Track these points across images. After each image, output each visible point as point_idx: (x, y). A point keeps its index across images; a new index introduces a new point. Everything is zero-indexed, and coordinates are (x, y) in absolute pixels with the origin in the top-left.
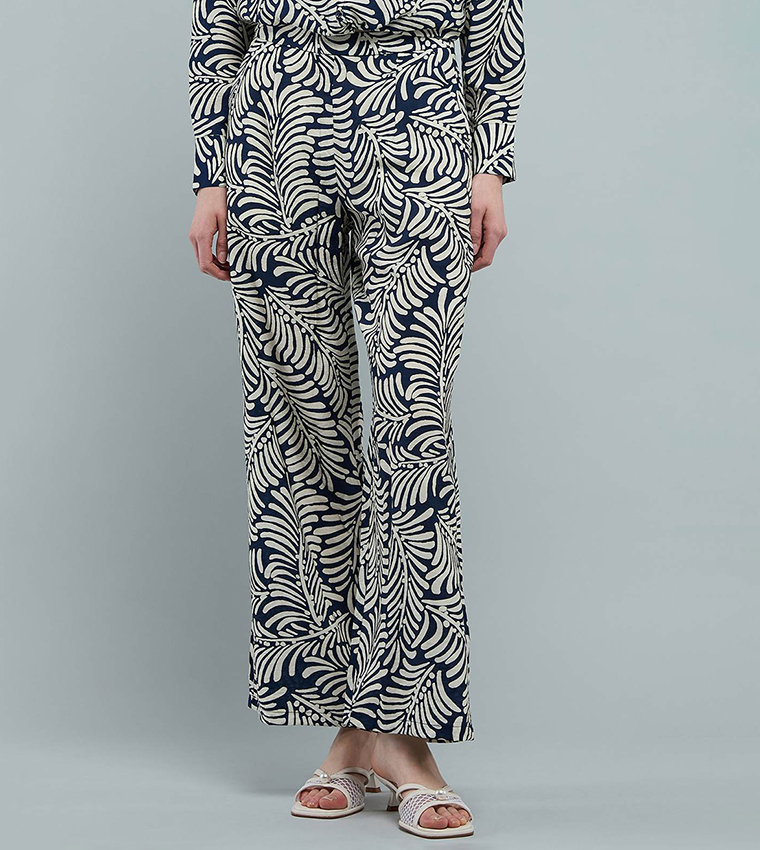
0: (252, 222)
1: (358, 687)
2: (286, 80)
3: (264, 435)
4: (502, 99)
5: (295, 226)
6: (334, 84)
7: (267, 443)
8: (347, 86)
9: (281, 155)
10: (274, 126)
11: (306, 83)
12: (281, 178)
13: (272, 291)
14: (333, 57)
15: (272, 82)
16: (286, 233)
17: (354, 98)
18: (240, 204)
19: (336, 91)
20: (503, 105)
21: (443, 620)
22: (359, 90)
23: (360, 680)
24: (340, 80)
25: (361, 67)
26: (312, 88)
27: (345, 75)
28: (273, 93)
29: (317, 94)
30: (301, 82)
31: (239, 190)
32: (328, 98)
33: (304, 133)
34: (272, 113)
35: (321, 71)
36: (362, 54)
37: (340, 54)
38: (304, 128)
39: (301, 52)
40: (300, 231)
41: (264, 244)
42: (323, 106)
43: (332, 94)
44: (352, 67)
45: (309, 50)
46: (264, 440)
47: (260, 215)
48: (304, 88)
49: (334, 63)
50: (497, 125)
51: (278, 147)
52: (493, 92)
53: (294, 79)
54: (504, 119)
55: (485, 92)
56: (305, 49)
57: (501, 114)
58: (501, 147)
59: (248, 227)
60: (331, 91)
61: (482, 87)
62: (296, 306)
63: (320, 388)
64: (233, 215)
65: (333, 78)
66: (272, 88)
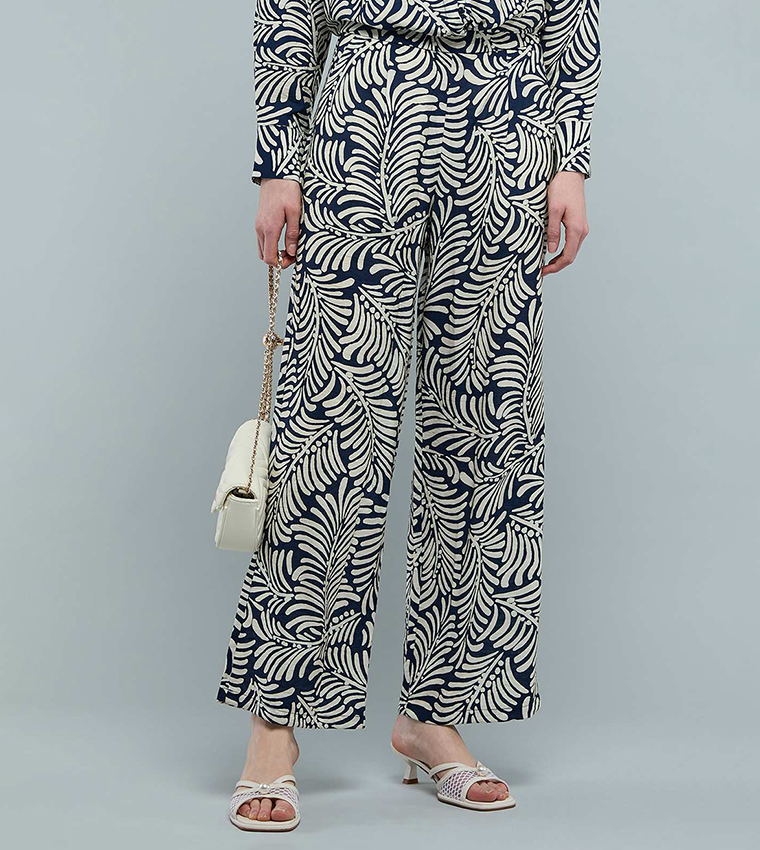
0: (352, 220)
1: (417, 680)
2: (400, 77)
3: (320, 439)
4: (578, 97)
5: (398, 225)
6: (452, 83)
7: (321, 447)
8: (464, 85)
9: (394, 154)
10: (388, 123)
11: (422, 81)
12: (392, 176)
13: (366, 289)
14: (451, 55)
15: (385, 81)
16: (387, 231)
17: (471, 98)
18: (340, 202)
19: (452, 91)
20: (579, 103)
21: (510, 610)
22: (477, 89)
23: (419, 674)
24: (457, 79)
25: (478, 64)
26: (428, 86)
27: (463, 73)
28: (386, 91)
29: (432, 92)
30: (415, 80)
31: (340, 188)
32: (442, 96)
33: (420, 133)
34: (385, 110)
35: (439, 69)
36: (478, 51)
37: (456, 51)
38: (419, 128)
39: (416, 50)
40: (401, 230)
41: (363, 242)
42: (436, 104)
43: (448, 93)
44: (469, 64)
45: (426, 47)
46: (319, 444)
47: (363, 213)
48: (419, 85)
49: (452, 62)
50: (574, 123)
51: (391, 145)
52: (567, 91)
53: (407, 77)
54: (580, 117)
55: (560, 91)
56: (420, 46)
57: (577, 112)
58: (578, 145)
59: (348, 225)
60: (447, 90)
61: (558, 86)
62: (386, 304)
63: (390, 385)
64: (331, 212)
65: (451, 76)
66: (385, 85)
